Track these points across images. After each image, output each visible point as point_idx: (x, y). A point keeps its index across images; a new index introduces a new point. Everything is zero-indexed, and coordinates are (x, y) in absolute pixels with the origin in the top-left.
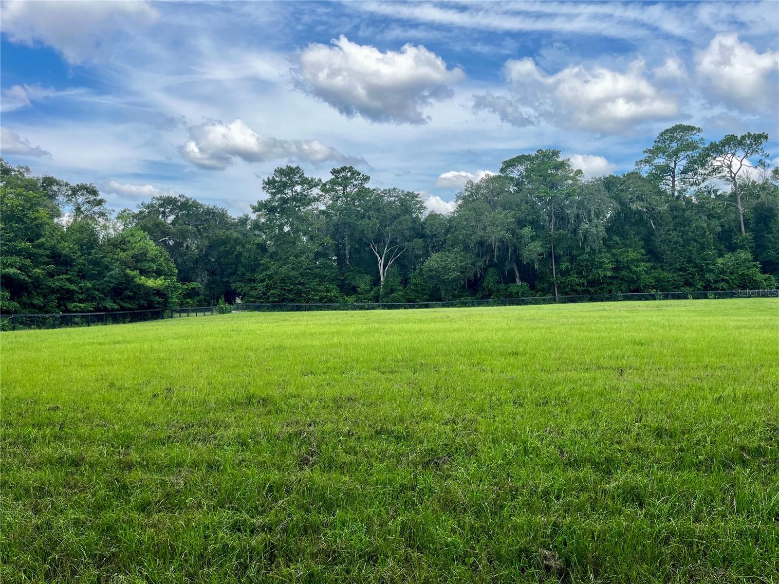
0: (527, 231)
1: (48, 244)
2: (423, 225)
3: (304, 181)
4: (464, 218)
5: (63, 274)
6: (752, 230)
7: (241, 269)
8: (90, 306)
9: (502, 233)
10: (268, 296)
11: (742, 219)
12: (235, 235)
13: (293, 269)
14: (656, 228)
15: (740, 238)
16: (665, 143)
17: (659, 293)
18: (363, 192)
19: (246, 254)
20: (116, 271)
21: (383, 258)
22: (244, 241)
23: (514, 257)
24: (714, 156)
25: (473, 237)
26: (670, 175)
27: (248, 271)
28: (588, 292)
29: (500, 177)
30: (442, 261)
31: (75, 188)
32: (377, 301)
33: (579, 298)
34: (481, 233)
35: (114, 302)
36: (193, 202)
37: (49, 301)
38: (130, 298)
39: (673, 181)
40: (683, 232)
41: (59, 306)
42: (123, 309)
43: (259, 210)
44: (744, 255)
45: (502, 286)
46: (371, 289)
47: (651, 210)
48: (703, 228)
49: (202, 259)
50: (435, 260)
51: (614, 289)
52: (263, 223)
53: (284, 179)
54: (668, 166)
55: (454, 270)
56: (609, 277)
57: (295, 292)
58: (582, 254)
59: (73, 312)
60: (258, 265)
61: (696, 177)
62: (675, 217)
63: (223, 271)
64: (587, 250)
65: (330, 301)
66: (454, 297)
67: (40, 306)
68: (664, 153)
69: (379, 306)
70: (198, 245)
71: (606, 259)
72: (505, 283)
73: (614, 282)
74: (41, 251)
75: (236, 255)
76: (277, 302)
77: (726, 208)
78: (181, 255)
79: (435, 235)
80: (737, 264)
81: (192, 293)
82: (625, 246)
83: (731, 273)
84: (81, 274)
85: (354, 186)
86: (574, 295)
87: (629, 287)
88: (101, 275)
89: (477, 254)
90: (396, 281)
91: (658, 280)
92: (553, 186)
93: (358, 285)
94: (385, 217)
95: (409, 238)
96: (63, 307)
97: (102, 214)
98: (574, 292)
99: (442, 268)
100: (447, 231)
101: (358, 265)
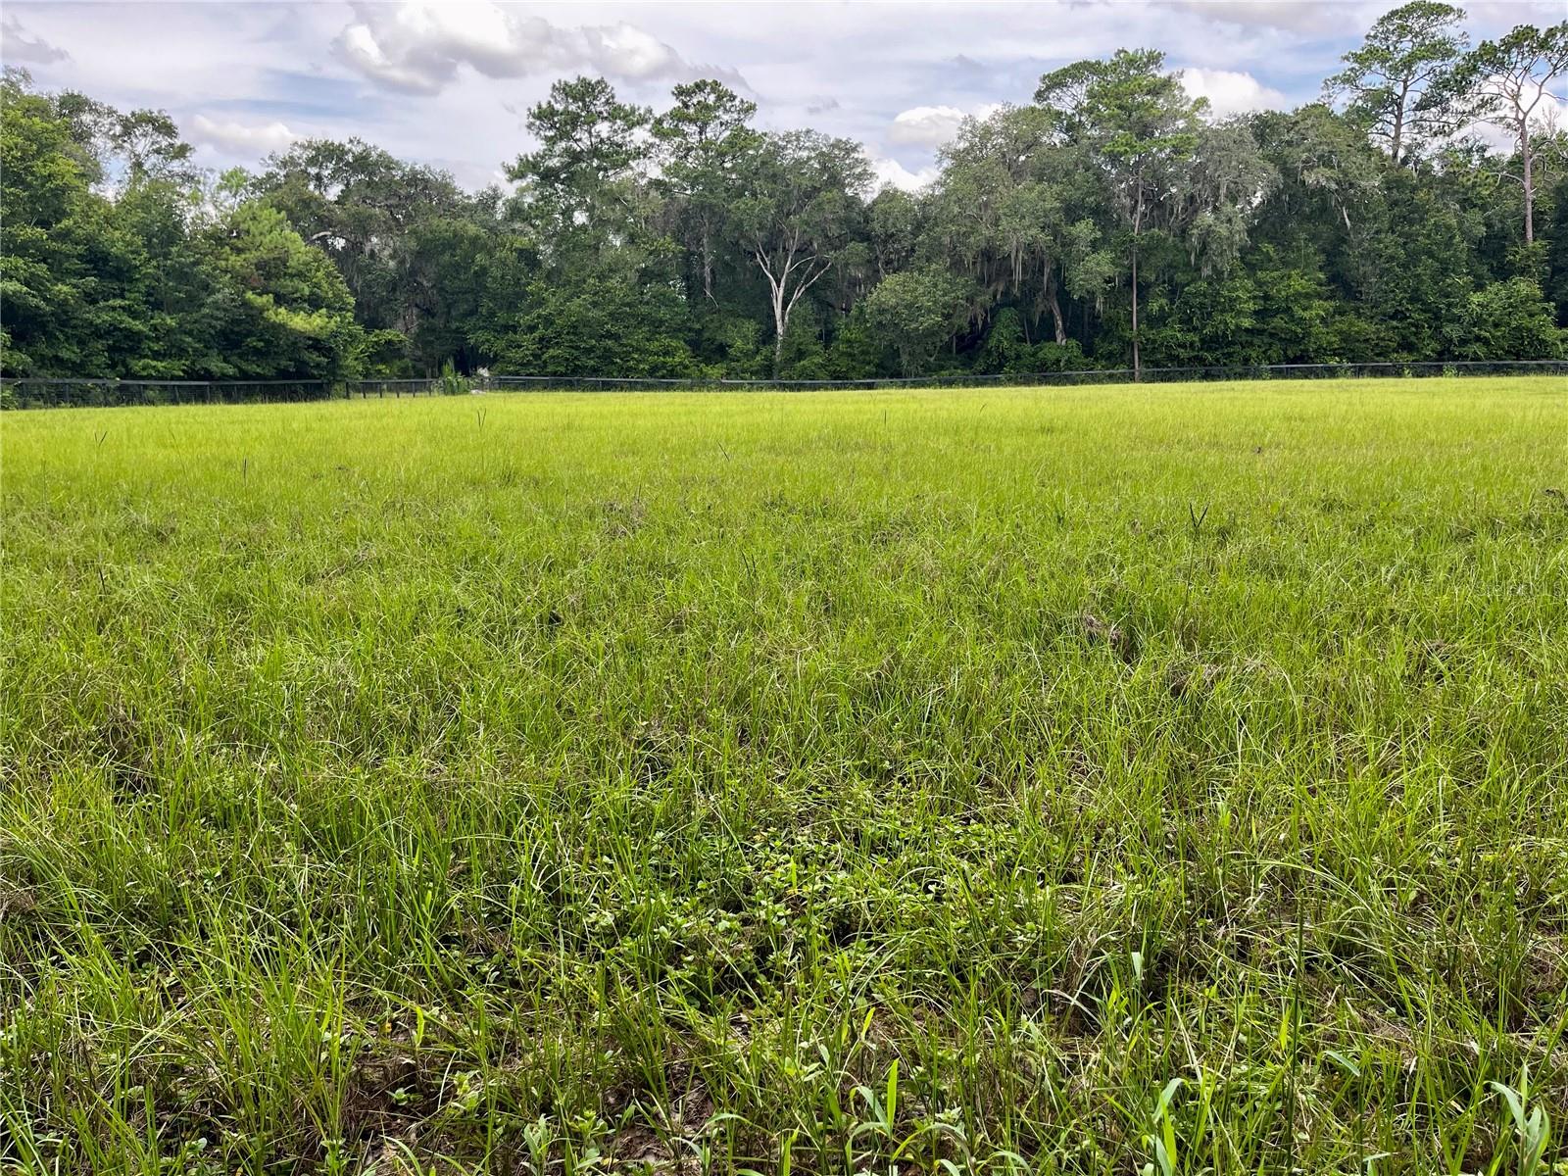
0: (1084, 229)
1: (80, 231)
2: (867, 214)
3: (616, 113)
4: (954, 198)
5: (115, 296)
6: (1547, 236)
7: (486, 305)
8: (177, 367)
9: (1033, 231)
10: (545, 362)
11: (1529, 212)
12: (472, 229)
13: (595, 304)
14: (1353, 226)
15: (1522, 251)
16: (1387, 39)
17: (1346, 364)
18: (741, 140)
19: (496, 272)
20: (224, 293)
21: (783, 284)
22: (490, 244)
23: (1054, 286)
24: (1486, 72)
25: (972, 239)
26: (1392, 112)
27: (500, 309)
28: (1201, 360)
29: (1033, 110)
30: (905, 292)
31: (127, 119)
32: (769, 376)
33: (1182, 373)
34: (987, 232)
35: (225, 360)
36: (380, 156)
37: (90, 355)
38: (257, 351)
39: (1398, 126)
40: (1408, 236)
41: (113, 366)
42: (245, 375)
43: (521, 175)
44: (1526, 287)
45: (1028, 347)
46: (757, 352)
47: (1346, 184)
48: (1449, 228)
49: (404, 281)
50: (890, 289)
51: (1254, 355)
52: (530, 206)
53: (573, 108)
54: (1390, 92)
55: (929, 311)
56: (1247, 330)
57: (599, 353)
58: (1194, 280)
59: (143, 378)
60: (523, 295)
61: (1444, 119)
62: (1395, 203)
63: (449, 306)
64: (1207, 271)
65: (672, 374)
66: (928, 369)
67: (74, 363)
68: (1384, 61)
69: (773, 385)
70: (395, 251)
71: (1243, 291)
72: (1034, 342)
73: (1256, 341)
74: (67, 248)
75: (475, 272)
76: (562, 375)
77: (1499, 188)
78: (360, 270)
79: (893, 235)
80: (1510, 305)
81: (387, 353)
82: (1285, 264)
83: (1496, 325)
84: (152, 299)
85: (722, 124)
86: (1172, 367)
87: (1285, 351)
88: (193, 302)
89: (978, 279)
90: (808, 335)
91: (1345, 337)
92: (1144, 131)
93: (730, 342)
94: (787, 193)
95: (837, 243)
96: (121, 369)
97: (188, 178)
98: (1172, 361)
99: (906, 307)
100: (918, 227)
101: (729, 298)
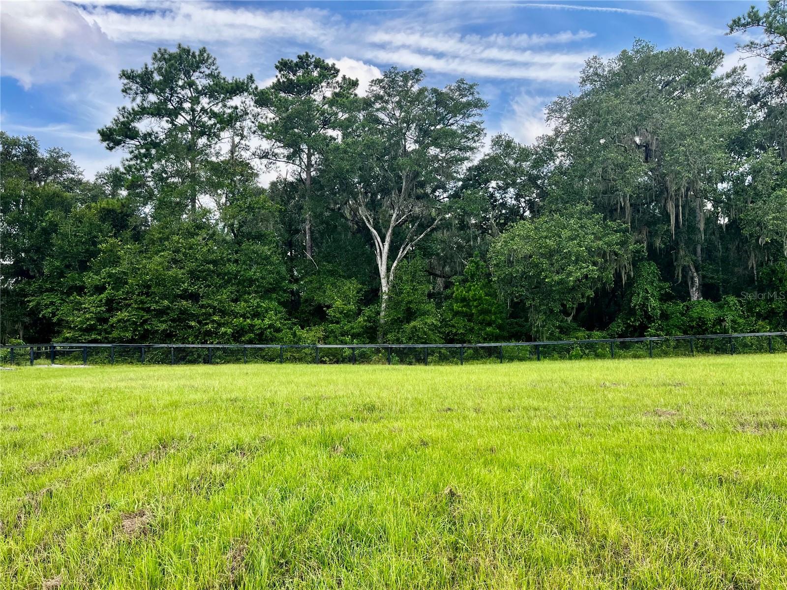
10: (111, 327)
13: (174, 262)
19: (67, 229)
21: (388, 239)
27: (69, 269)
32: (373, 340)
46: (359, 312)
57: (173, 315)
60: (94, 253)
65: (261, 338)
69: (378, 351)
90: (417, 293)
93: (329, 302)
101: (328, 258)
